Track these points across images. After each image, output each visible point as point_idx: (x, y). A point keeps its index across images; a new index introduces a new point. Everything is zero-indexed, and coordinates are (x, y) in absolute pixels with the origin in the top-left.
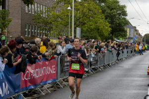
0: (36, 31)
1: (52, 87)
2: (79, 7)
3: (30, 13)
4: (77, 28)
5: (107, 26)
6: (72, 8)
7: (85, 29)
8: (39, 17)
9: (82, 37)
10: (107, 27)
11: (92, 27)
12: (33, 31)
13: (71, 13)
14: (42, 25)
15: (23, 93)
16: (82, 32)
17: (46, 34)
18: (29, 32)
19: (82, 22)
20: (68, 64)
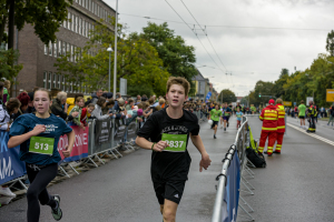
0: (59, 82)
1: (81, 166)
2: (125, 47)
3: (51, 55)
4: (121, 79)
5: (166, 76)
6: (113, 48)
7: (133, 81)
8: (65, 62)
9: (128, 93)
10: (165, 78)
11: (145, 78)
13: (113, 57)
14: (68, 73)
16: (128, 85)
18: (48, 84)
19: (128, 71)
20: (107, 131)
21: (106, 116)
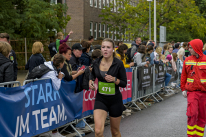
0: (104, 32)
3: (96, 7)
4: (161, 27)
5: (202, 23)
7: (172, 28)
8: (108, 13)
9: (167, 40)
10: (202, 25)
11: (183, 25)
12: (100, 31)
13: (152, 6)
14: (112, 23)
15: (86, 119)
16: (168, 32)
17: (117, 35)
18: (95, 33)
19: (167, 19)
20: (148, 77)
21: (144, 63)
